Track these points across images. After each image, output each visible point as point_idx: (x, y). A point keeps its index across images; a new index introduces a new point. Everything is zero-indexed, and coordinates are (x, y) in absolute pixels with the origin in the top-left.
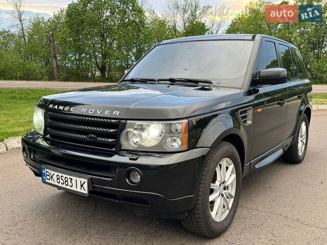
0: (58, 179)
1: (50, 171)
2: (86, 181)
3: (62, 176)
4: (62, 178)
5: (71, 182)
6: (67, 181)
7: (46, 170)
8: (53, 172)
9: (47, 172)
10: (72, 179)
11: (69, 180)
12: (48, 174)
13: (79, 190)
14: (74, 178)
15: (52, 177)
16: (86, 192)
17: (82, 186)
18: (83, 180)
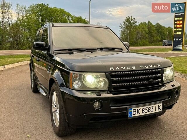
0: (143, 111)
1: (136, 109)
2: (161, 104)
3: (146, 108)
4: (147, 109)
5: (152, 109)
6: (150, 110)
7: (133, 109)
8: (138, 108)
9: (133, 110)
10: (153, 107)
11: (151, 108)
12: (134, 111)
13: (157, 111)
14: (154, 106)
15: (138, 112)
16: (161, 110)
17: (159, 108)
18: (159, 105)
